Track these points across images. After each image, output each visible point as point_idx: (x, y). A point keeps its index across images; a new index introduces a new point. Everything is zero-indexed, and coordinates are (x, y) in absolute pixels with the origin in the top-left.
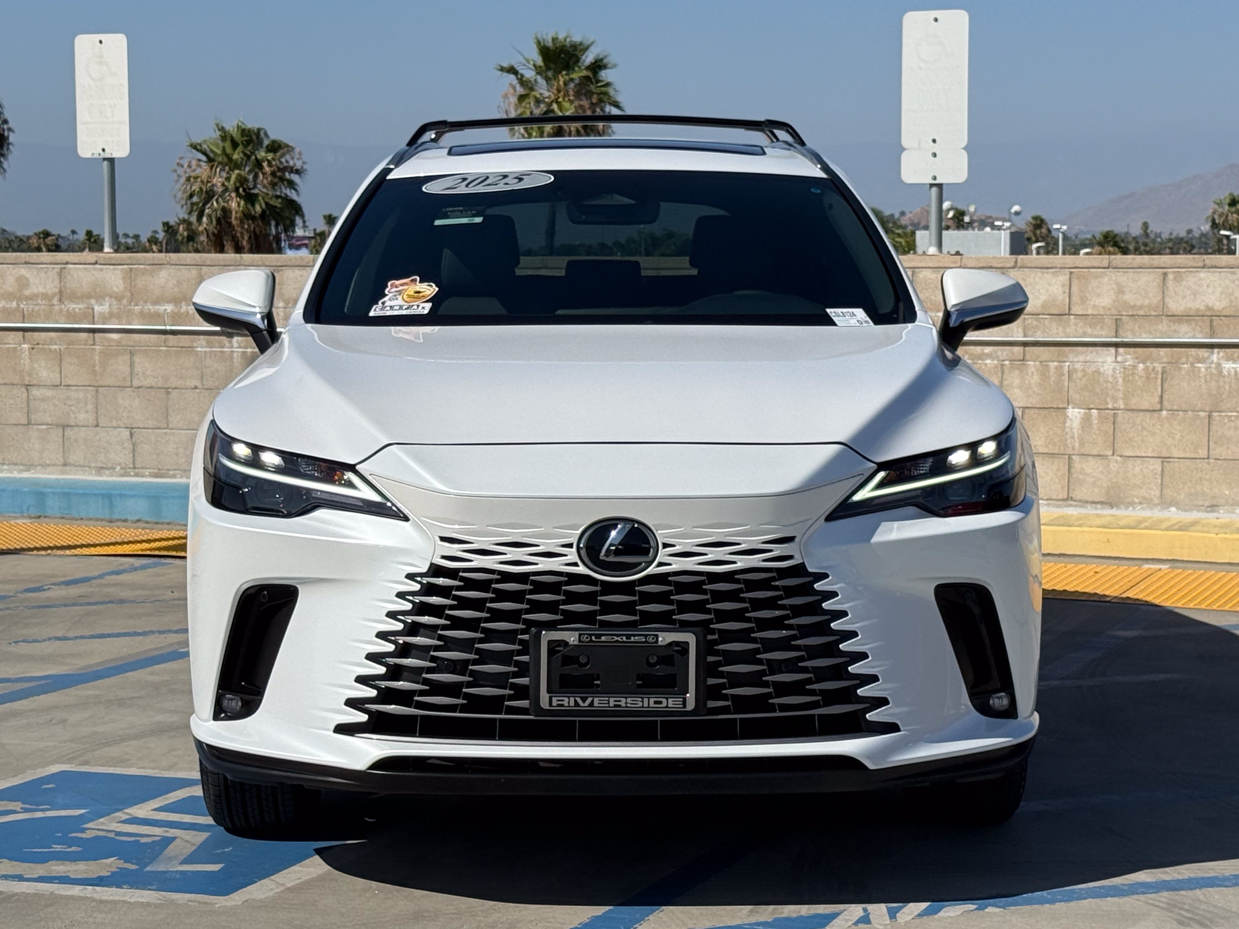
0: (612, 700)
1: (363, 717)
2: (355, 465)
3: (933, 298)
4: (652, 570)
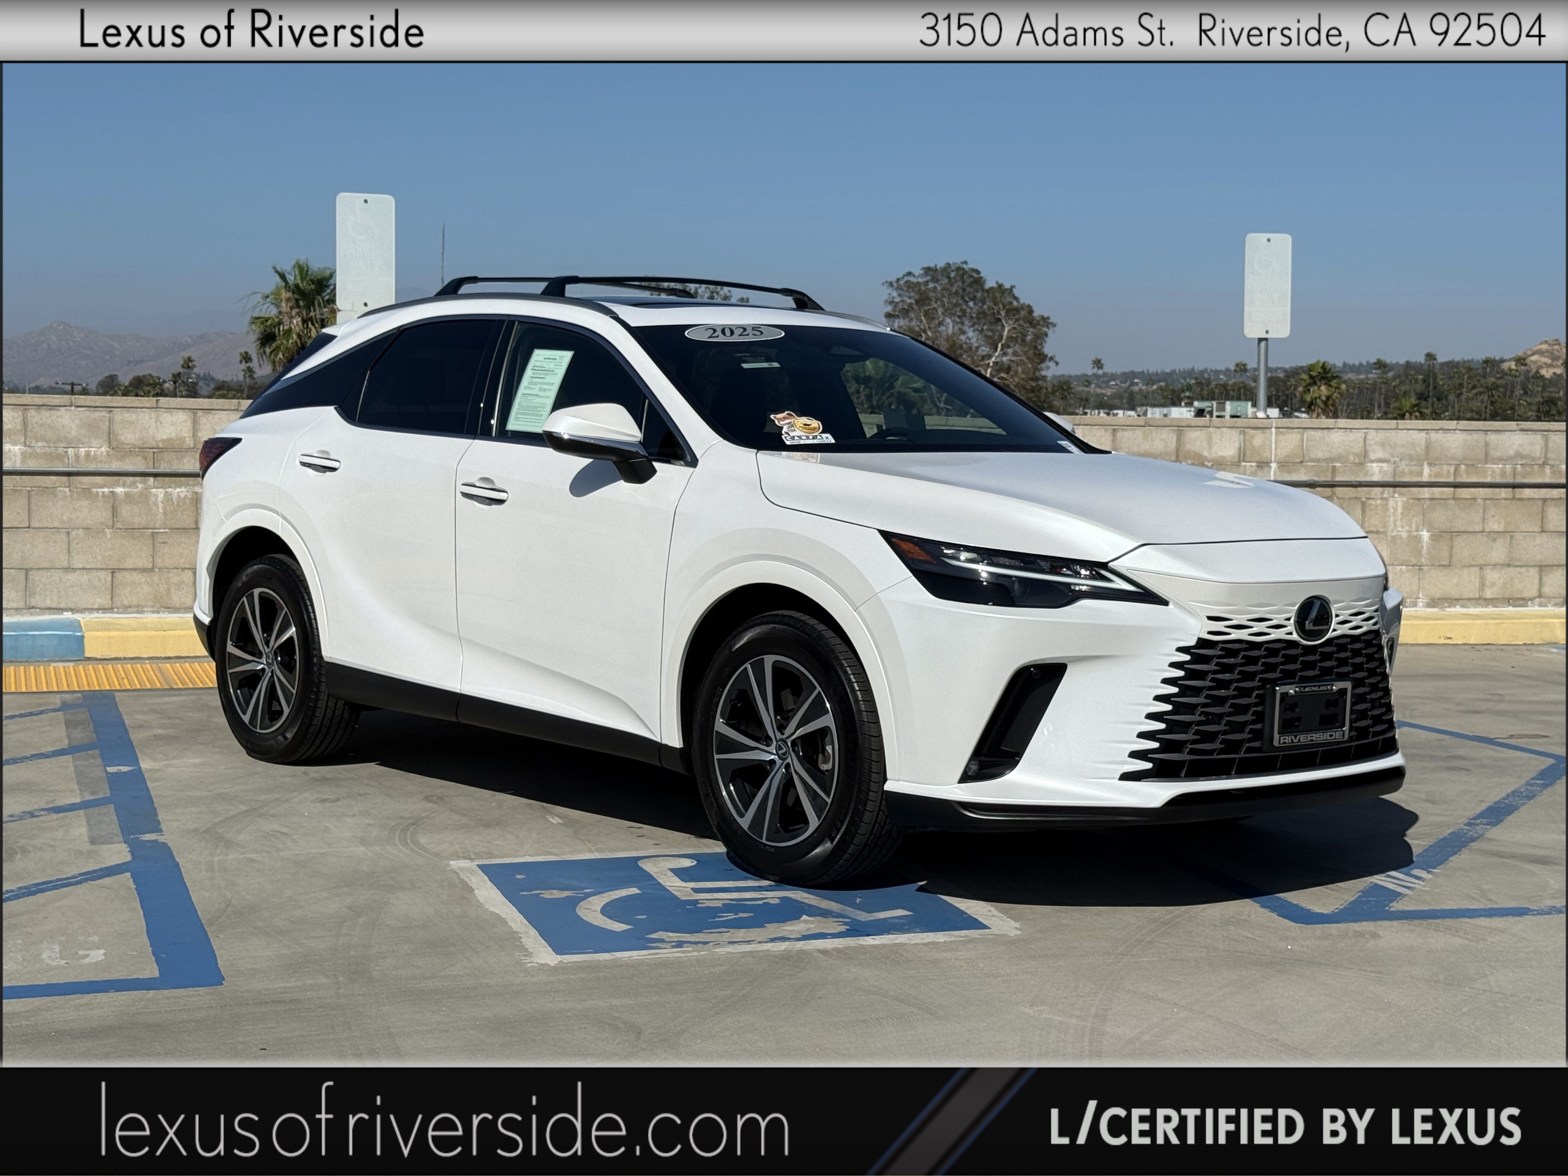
0: (1309, 735)
1: (1148, 765)
2: (1108, 563)
4: (1330, 635)
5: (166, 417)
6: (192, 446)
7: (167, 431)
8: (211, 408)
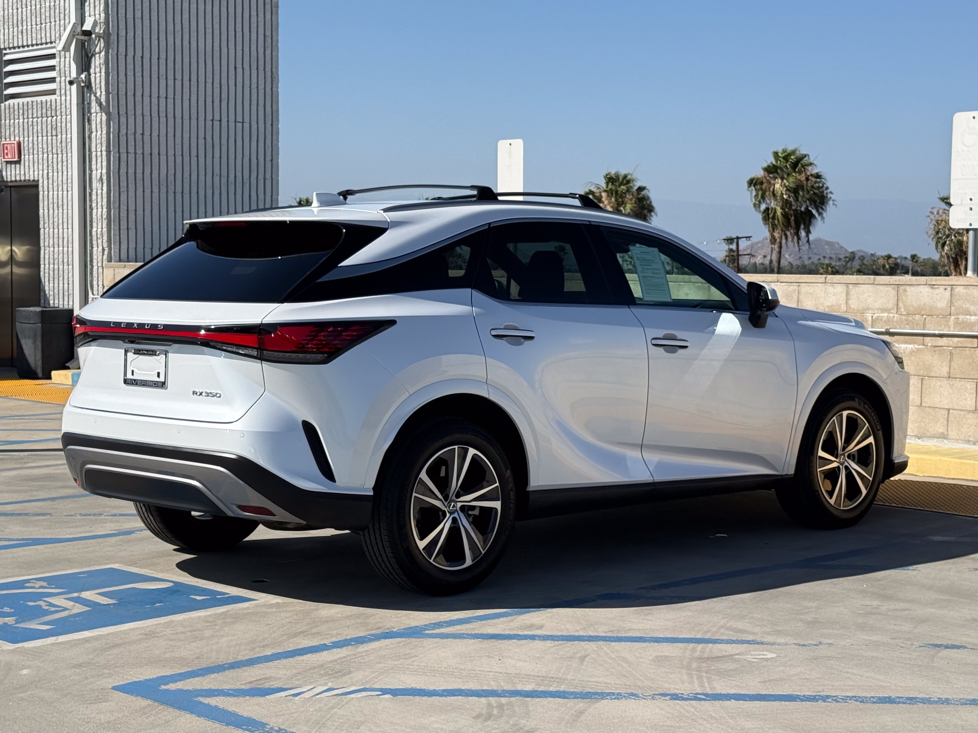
3: (964, 306)
5: (830, 289)
6: (845, 310)
7: (831, 299)
8: (857, 282)
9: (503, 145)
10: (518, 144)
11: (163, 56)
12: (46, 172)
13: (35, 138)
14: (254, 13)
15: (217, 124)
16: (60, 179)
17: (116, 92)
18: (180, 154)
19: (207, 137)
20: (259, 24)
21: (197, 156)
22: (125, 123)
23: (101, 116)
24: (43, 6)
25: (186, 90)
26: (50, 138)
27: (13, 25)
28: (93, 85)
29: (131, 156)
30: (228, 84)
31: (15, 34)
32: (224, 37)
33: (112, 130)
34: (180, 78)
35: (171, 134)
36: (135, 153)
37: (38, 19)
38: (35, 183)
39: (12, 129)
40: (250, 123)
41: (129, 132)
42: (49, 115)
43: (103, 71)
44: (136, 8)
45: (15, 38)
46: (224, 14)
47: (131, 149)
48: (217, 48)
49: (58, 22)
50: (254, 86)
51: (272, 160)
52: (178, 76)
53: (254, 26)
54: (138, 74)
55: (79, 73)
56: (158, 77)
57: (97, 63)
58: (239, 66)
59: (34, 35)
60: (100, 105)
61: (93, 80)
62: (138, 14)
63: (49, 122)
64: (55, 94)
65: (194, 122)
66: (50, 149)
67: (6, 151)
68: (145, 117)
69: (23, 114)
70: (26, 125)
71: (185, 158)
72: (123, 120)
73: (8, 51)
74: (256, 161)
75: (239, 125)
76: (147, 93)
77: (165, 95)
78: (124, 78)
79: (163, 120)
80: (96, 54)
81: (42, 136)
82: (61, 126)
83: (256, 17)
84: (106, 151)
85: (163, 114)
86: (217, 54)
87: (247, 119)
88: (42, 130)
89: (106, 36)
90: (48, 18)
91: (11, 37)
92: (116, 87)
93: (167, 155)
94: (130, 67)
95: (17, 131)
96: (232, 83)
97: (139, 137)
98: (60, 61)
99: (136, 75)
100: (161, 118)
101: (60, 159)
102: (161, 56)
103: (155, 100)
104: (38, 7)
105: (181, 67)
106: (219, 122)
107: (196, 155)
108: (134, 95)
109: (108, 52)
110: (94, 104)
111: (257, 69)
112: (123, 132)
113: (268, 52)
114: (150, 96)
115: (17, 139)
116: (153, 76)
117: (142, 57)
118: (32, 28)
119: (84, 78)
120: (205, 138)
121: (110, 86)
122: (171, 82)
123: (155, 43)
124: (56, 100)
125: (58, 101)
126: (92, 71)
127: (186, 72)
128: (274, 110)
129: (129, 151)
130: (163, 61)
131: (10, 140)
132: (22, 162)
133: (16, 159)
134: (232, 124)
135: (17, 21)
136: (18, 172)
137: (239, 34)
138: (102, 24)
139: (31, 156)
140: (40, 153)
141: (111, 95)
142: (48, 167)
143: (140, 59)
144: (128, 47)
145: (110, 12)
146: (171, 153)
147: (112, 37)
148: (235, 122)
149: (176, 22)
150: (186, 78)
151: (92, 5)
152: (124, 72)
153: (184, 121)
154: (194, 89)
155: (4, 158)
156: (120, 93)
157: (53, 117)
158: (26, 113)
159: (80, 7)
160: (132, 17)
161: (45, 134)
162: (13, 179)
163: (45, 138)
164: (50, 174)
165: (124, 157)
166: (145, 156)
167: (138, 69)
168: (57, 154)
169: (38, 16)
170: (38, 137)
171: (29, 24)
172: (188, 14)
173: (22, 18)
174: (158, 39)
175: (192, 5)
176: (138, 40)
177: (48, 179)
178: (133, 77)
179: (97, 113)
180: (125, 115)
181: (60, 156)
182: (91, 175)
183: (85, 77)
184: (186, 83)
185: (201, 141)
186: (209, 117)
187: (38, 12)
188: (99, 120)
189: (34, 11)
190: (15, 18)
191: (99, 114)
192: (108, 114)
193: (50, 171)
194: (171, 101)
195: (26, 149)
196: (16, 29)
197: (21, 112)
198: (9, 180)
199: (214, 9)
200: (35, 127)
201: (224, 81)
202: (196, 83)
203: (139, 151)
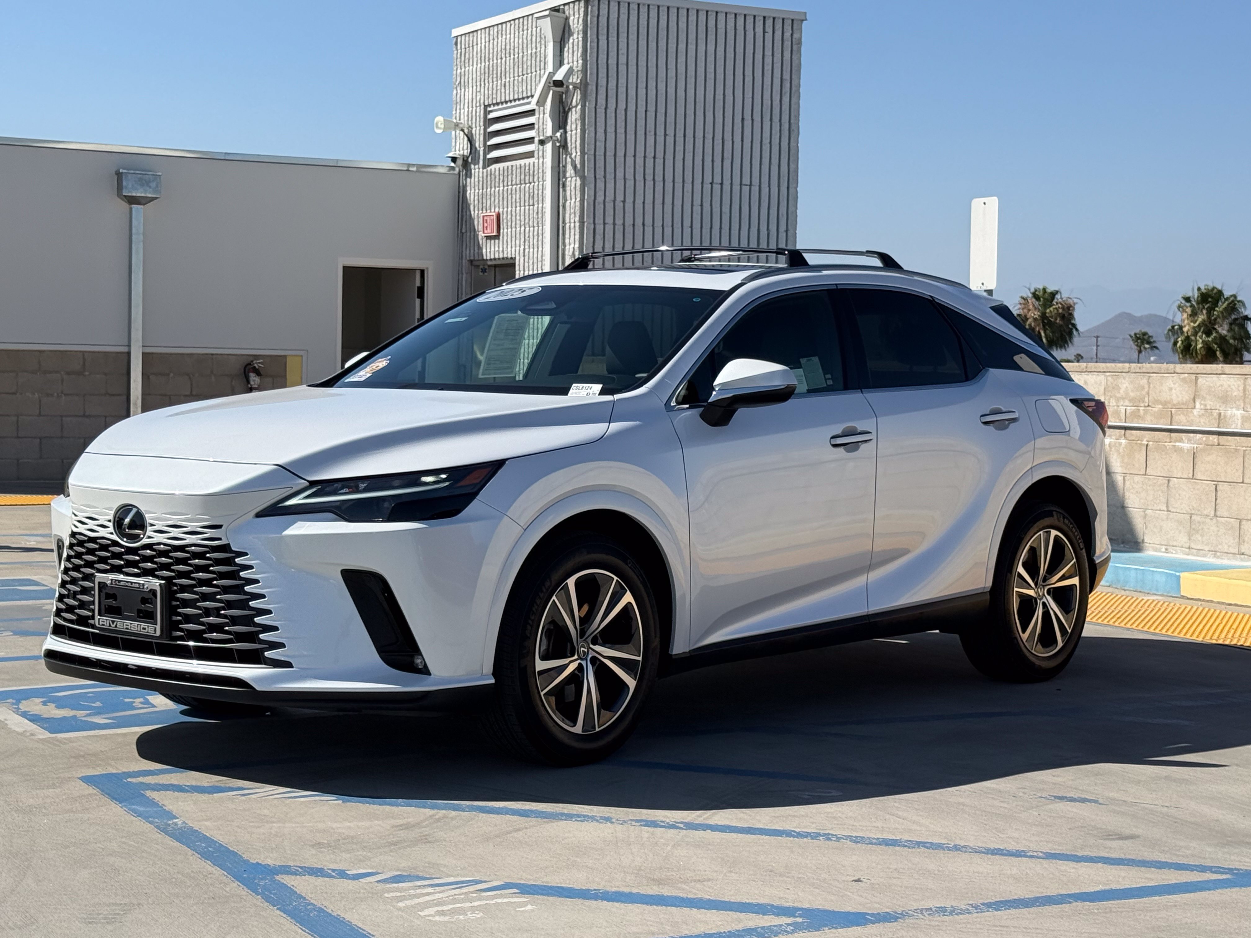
0: (125, 624)
4: (145, 541)
9: (977, 203)
10: (993, 202)
11: (651, 109)
12: (522, 247)
13: (514, 209)
14: (768, 53)
15: (717, 187)
16: (535, 256)
17: (593, 152)
18: (670, 224)
19: (704, 204)
20: (775, 66)
21: (691, 227)
22: (603, 188)
23: (576, 180)
24: (525, 53)
25: (680, 148)
26: (527, 208)
27: (497, 77)
28: (569, 145)
29: (609, 228)
30: (732, 139)
31: (499, 88)
32: (729, 83)
33: (586, 197)
34: (673, 134)
35: (659, 201)
36: (614, 224)
37: (520, 70)
38: (512, 262)
39: (493, 199)
40: (760, 186)
41: (607, 200)
42: (527, 181)
43: (579, 127)
44: (620, 52)
45: (499, 92)
46: (730, 55)
47: (609, 220)
48: (719, 96)
49: (538, 72)
50: (766, 141)
51: (787, 231)
52: (670, 132)
53: (768, 68)
54: (621, 130)
55: (554, 131)
56: (645, 134)
57: (574, 118)
58: (748, 116)
59: (516, 88)
60: (575, 167)
61: (569, 139)
62: (623, 59)
63: (527, 189)
64: (533, 157)
65: (688, 187)
66: (527, 221)
67: (486, 225)
68: (627, 181)
69: (503, 181)
70: (505, 193)
71: (675, 229)
72: (600, 185)
73: (492, 108)
74: (766, 232)
75: (746, 189)
76: (630, 152)
77: (653, 155)
78: (603, 135)
79: (649, 183)
80: (573, 107)
81: (520, 206)
82: (538, 194)
83: (771, 57)
84: (580, 222)
85: (649, 178)
86: (719, 104)
87: (756, 181)
88: (520, 199)
89: (583, 86)
90: (529, 68)
91: (495, 91)
92: (593, 146)
93: (653, 225)
94: (611, 122)
95: (497, 201)
96: (738, 139)
97: (619, 205)
98: (539, 118)
99: (618, 131)
100: (647, 182)
101: (536, 233)
102: (649, 109)
103: (640, 161)
104: (521, 54)
105: (673, 120)
106: (720, 186)
107: (690, 225)
108: (615, 155)
109: (585, 105)
110: (569, 167)
111: (771, 120)
112: (600, 199)
113: (786, 99)
114: (635, 156)
115: (497, 210)
116: (638, 133)
117: (626, 110)
118: (514, 80)
119: (559, 137)
120: (702, 205)
121: (586, 146)
122: (661, 139)
123: (642, 92)
124: (534, 163)
125: (536, 165)
126: (568, 128)
127: (680, 126)
128: (791, 170)
129: (606, 221)
130: (651, 114)
131: (491, 212)
132: (501, 237)
133: (494, 234)
134: (736, 188)
135: (501, 73)
136: (497, 249)
137: (749, 79)
138: (579, 73)
139: (509, 230)
140: (518, 226)
141: (586, 156)
142: (525, 242)
143: (623, 112)
144: (609, 99)
145: (588, 58)
146: (658, 223)
147: (590, 87)
148: (741, 184)
149: (669, 67)
150: (680, 134)
151: (571, 51)
152: (604, 127)
153: (676, 185)
154: (689, 147)
155: (484, 233)
156: (597, 153)
157: (530, 183)
158: (506, 179)
159: (559, 54)
160: (615, 62)
161: (522, 204)
162: (492, 257)
163: (523, 208)
164: (527, 251)
165: (600, 228)
166: (626, 227)
167: (621, 124)
168: (534, 227)
169: (520, 66)
170: (516, 207)
171: (512, 76)
172: (684, 57)
173: (505, 69)
174: (647, 88)
175: (689, 46)
176: (622, 90)
177: (524, 256)
178: (614, 134)
179: (572, 177)
180: (603, 180)
181: (536, 229)
182: (564, 250)
183: (561, 136)
184: (680, 139)
185: (697, 209)
186: (708, 179)
187: (520, 62)
188: (573, 186)
189: (516, 60)
190: (499, 69)
191: (574, 179)
192: (583, 178)
193: (527, 247)
194: (659, 161)
195: (505, 221)
196: (499, 82)
197: (501, 178)
198: (488, 258)
199: (718, 49)
200: (514, 196)
201: (728, 136)
202: (692, 139)
203: (619, 222)
